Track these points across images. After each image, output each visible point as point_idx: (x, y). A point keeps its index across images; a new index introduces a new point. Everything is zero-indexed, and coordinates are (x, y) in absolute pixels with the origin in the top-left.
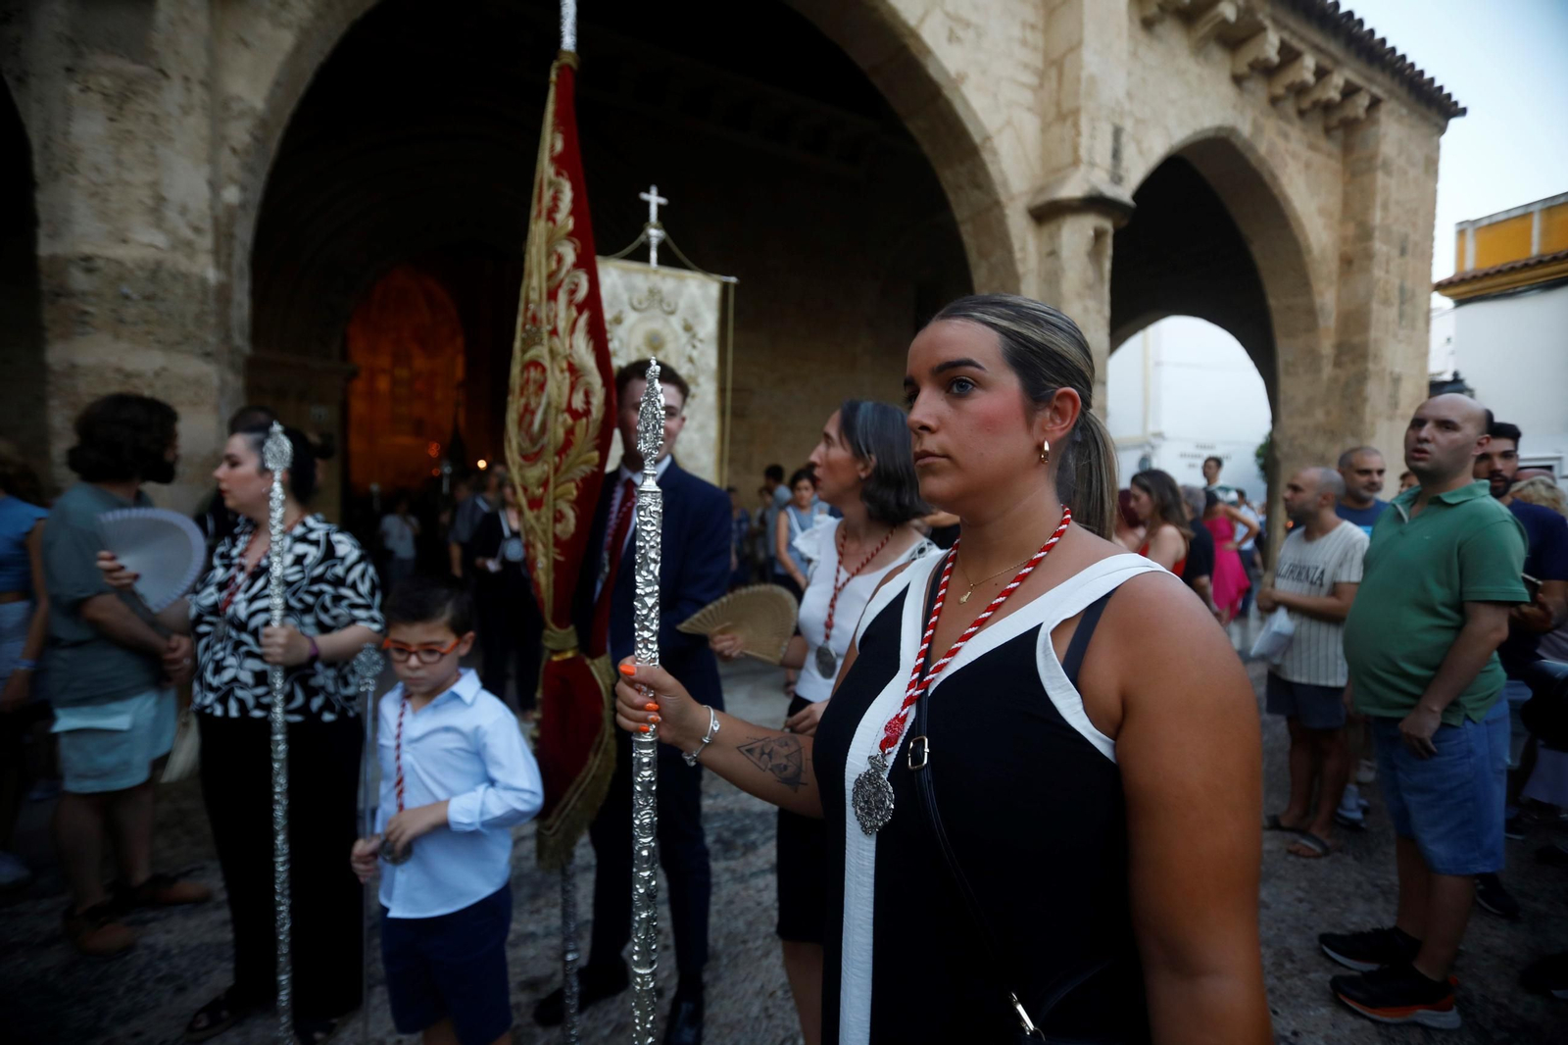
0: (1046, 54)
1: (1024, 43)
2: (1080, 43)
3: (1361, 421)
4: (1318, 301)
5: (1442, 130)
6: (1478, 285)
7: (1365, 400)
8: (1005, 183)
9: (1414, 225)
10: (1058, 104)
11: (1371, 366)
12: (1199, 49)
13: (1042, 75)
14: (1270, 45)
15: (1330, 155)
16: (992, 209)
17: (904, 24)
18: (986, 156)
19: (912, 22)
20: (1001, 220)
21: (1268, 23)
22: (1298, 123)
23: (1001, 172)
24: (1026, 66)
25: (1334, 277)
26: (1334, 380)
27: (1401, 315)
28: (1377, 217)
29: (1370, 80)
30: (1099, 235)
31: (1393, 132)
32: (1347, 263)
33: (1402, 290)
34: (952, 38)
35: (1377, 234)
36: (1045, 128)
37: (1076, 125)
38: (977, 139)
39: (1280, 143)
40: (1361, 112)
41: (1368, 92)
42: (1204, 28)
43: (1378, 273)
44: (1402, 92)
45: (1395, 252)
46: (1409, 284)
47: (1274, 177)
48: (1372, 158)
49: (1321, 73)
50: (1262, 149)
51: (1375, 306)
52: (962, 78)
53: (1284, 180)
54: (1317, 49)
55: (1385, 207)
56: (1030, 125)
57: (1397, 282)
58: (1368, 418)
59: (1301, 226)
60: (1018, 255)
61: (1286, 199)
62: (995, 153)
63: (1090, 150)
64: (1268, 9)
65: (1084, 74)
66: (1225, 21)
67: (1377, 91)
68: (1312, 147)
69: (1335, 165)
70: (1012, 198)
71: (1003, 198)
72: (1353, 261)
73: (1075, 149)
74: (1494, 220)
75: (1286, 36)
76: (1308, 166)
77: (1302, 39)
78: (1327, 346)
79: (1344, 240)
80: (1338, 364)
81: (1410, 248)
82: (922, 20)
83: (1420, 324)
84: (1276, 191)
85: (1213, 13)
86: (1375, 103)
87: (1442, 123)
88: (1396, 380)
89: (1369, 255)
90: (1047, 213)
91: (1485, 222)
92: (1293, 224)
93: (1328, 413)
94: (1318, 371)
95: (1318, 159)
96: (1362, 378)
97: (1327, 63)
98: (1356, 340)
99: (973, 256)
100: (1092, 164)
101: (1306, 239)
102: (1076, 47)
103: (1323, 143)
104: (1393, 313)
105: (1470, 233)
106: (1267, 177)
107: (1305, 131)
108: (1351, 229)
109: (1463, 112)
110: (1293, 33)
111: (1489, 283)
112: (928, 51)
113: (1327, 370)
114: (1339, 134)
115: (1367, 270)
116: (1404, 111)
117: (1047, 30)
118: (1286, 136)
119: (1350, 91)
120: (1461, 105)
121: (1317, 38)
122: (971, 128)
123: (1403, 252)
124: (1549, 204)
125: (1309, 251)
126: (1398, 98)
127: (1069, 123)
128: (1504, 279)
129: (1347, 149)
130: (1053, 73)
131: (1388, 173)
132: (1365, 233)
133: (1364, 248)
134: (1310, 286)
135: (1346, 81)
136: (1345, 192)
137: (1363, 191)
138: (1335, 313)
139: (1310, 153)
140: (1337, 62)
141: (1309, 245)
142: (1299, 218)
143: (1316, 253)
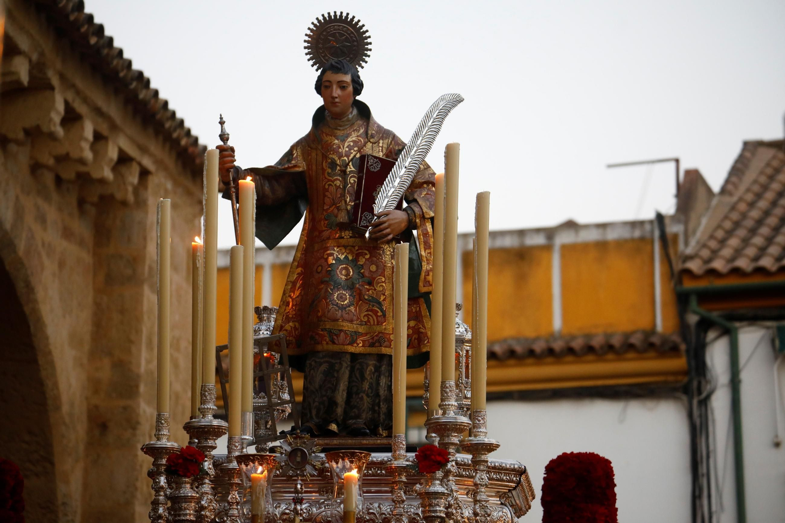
4: (61, 488)
14: (55, 112)
15: (81, 243)
21: (55, 81)
25: (82, 449)
29: (143, 150)
32: (99, 427)
35: (142, 388)
39: (39, 234)
41: (140, 164)
44: (170, 161)
47: (30, 288)
49: (98, 144)
50: (21, 246)
53: (40, 294)
54: (98, 112)
59: (51, 364)
61: (39, 320)
64: (59, 65)
67: (147, 162)
68: (67, 233)
69: (87, 258)
72: (107, 426)
75: (70, 96)
76: (61, 264)
77: (85, 100)
84: (27, 309)
86: (144, 173)
92: (41, 361)
95: (71, 249)
97: (104, 129)
101: (56, 385)
106: (20, 286)
107: (60, 209)
108: (105, 372)
110: (78, 92)
116: (169, 185)
118: (42, 219)
119: (122, 165)
121: (100, 100)
125: (58, 408)
126: (166, 169)
133: (125, 408)
134: (52, 464)
135: (121, 152)
136: (97, 305)
137: (122, 312)
138: (79, 511)
139: (65, 244)
140: (114, 127)
141: (57, 398)
142: (50, 353)
143: (65, 408)
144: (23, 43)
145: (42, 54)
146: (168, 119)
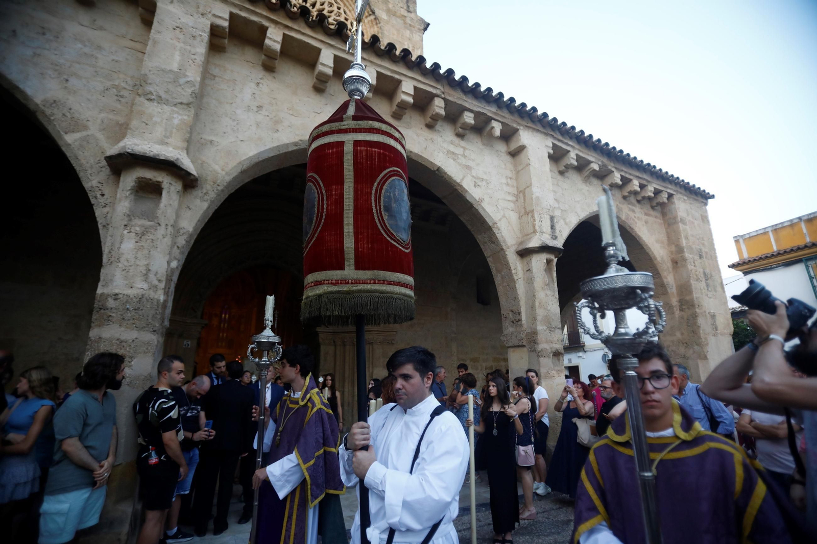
0: (517, 188)
1: (508, 184)
2: (531, 184)
3: (699, 338)
4: (665, 280)
5: (706, 204)
6: (753, 265)
7: (699, 327)
8: (505, 241)
9: (703, 244)
10: (524, 208)
11: (697, 310)
12: (586, 180)
13: (517, 196)
14: (617, 178)
15: (656, 217)
16: (500, 252)
17: (455, 182)
18: (495, 230)
19: (458, 181)
20: (505, 256)
21: (613, 169)
22: (637, 205)
23: (502, 236)
24: (509, 193)
25: (671, 269)
26: (682, 318)
27: (708, 285)
28: (684, 243)
29: (666, 187)
30: (549, 262)
31: (682, 206)
32: (675, 263)
33: (704, 273)
34: (476, 185)
35: (685, 250)
36: (520, 218)
37: (533, 216)
38: (491, 224)
39: (631, 214)
40: (665, 200)
41: (666, 192)
42: (586, 173)
43: (690, 267)
44: (683, 191)
45: (697, 257)
46: (707, 271)
48: (675, 218)
49: (642, 186)
51: (692, 282)
52: (482, 200)
54: (638, 177)
55: (686, 238)
56: (514, 216)
57: (701, 270)
58: (702, 336)
59: (649, 248)
60: (513, 272)
61: (639, 236)
62: (499, 229)
63: (540, 226)
64: (612, 165)
65: (534, 196)
66: (594, 170)
67: (670, 191)
68: (646, 214)
69: (660, 221)
70: (508, 248)
71: (504, 247)
72: (678, 262)
73: (534, 226)
74: (751, 235)
75: (623, 174)
76: (646, 222)
77: (630, 174)
78: (674, 301)
79: (672, 253)
80: (681, 310)
81: (704, 255)
82: (462, 179)
83: (719, 289)
85: (589, 168)
86: (670, 196)
87: (705, 201)
88: (713, 316)
89: (685, 260)
90: (525, 253)
91: (748, 236)
92: (645, 247)
93: (682, 334)
94: (673, 313)
95: (651, 219)
96: (695, 316)
97: (644, 182)
98: (688, 298)
99: (494, 272)
100: (542, 232)
101: (653, 254)
102: (529, 186)
103: (652, 212)
104: (703, 284)
105: (741, 241)
106: (628, 228)
107: (642, 208)
108: (673, 248)
109: (713, 197)
110: (626, 172)
111: (757, 264)
112: (466, 191)
113: (677, 313)
114: (659, 208)
115: (685, 266)
116: (685, 198)
117: (517, 179)
118: (633, 211)
119: (657, 192)
120: (711, 194)
121: (637, 174)
122: (487, 219)
123: (701, 257)
124: (775, 228)
125: (656, 259)
126: (681, 193)
127: (530, 215)
128: (765, 262)
129: (664, 214)
130: (521, 195)
131: (685, 224)
132: (680, 250)
133: (681, 256)
134: (660, 274)
135: (655, 188)
136: (667, 232)
137: (674, 232)
138: (674, 286)
139: (646, 217)
140: (648, 182)
141: (655, 256)
142: (647, 245)
143: (659, 259)
144: (591, 159)
145: (602, 162)
146: (670, 177)
